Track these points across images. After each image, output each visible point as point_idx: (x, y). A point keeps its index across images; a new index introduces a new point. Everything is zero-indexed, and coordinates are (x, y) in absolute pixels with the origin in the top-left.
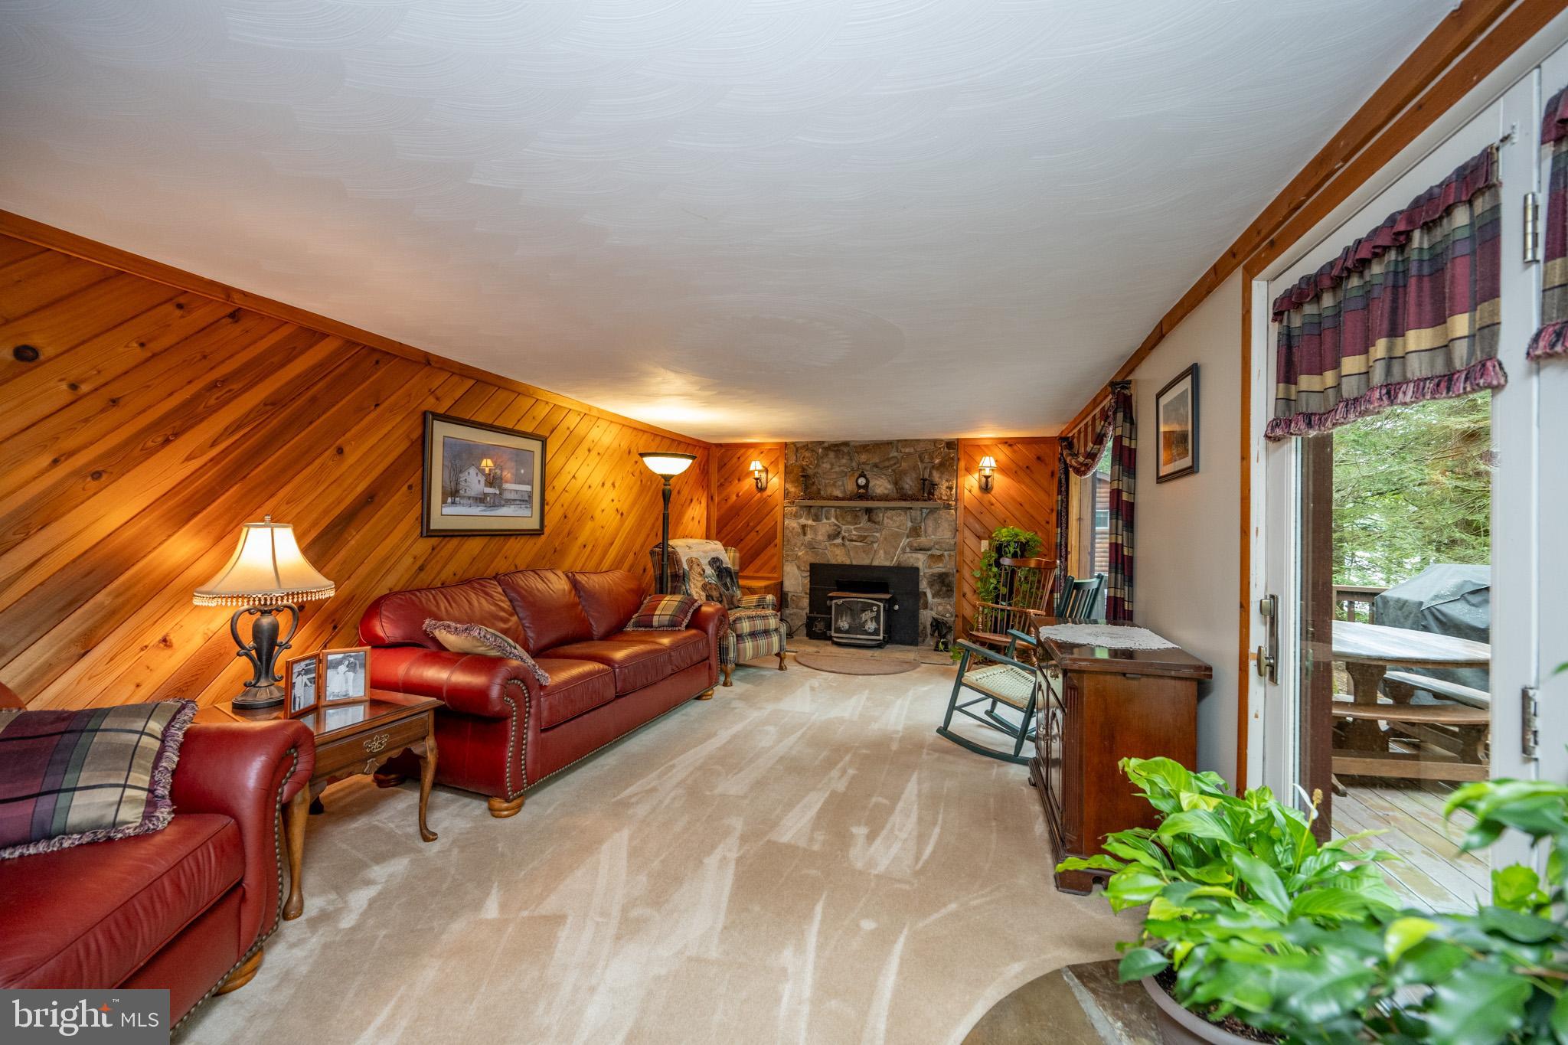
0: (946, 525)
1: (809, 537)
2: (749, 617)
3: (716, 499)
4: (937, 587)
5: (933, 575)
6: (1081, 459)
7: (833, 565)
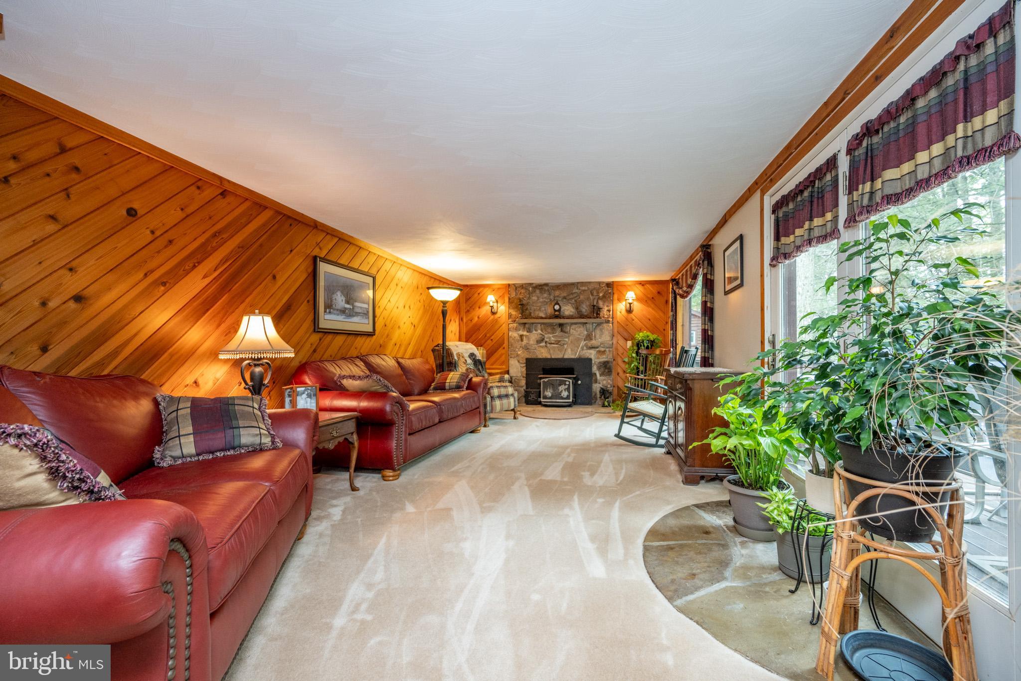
0: (607, 333)
1: (525, 341)
2: (497, 387)
3: (465, 320)
4: (602, 370)
5: (600, 363)
6: (685, 289)
7: (540, 359)
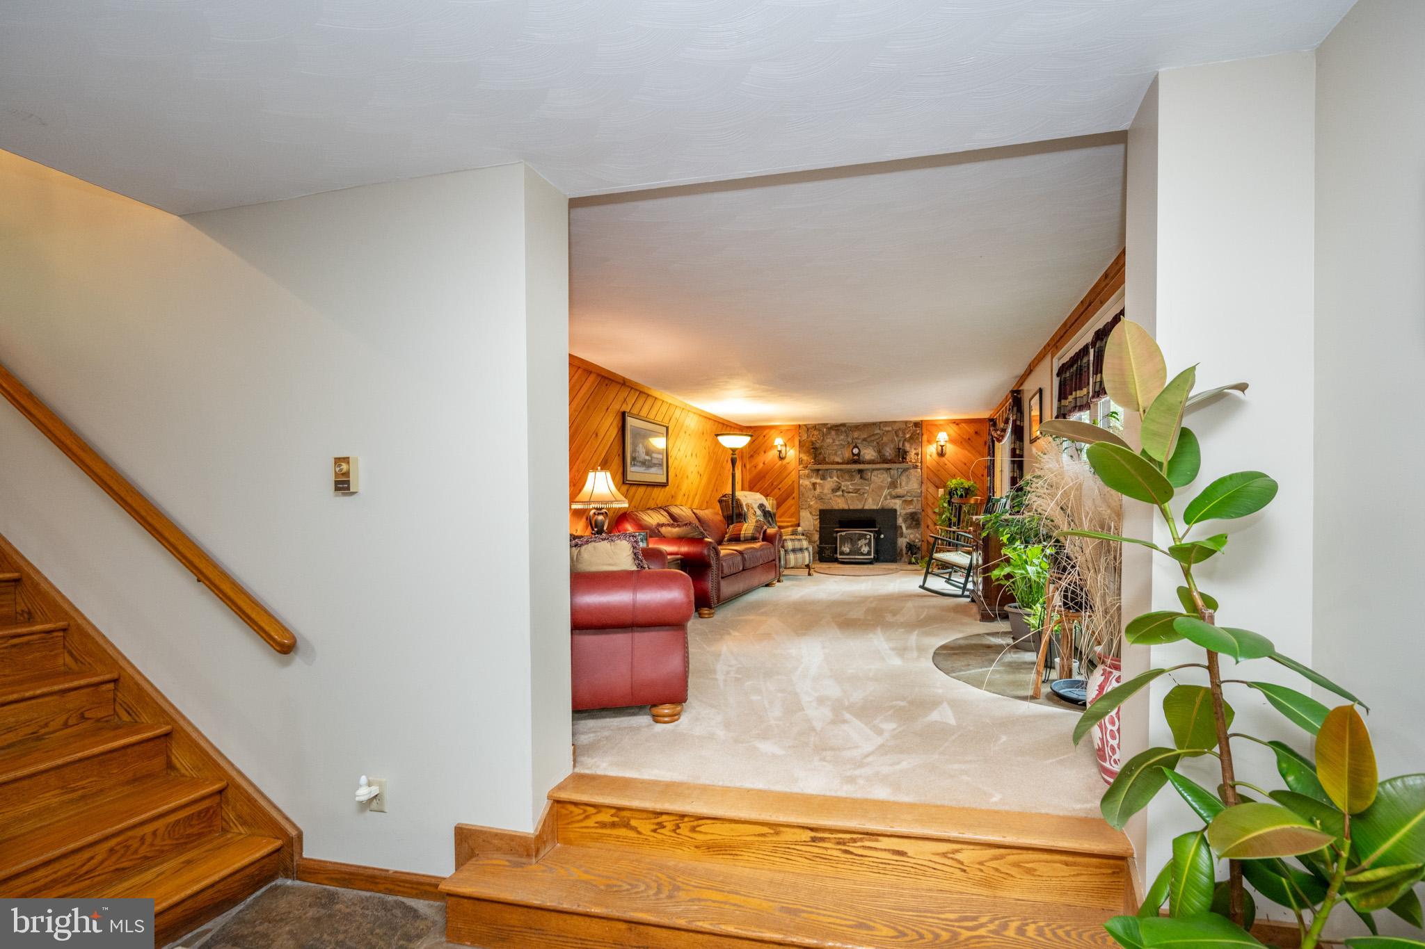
0: (915, 479)
1: (818, 490)
2: (791, 540)
3: (748, 467)
4: (909, 522)
5: (906, 514)
6: (999, 432)
7: (835, 510)
